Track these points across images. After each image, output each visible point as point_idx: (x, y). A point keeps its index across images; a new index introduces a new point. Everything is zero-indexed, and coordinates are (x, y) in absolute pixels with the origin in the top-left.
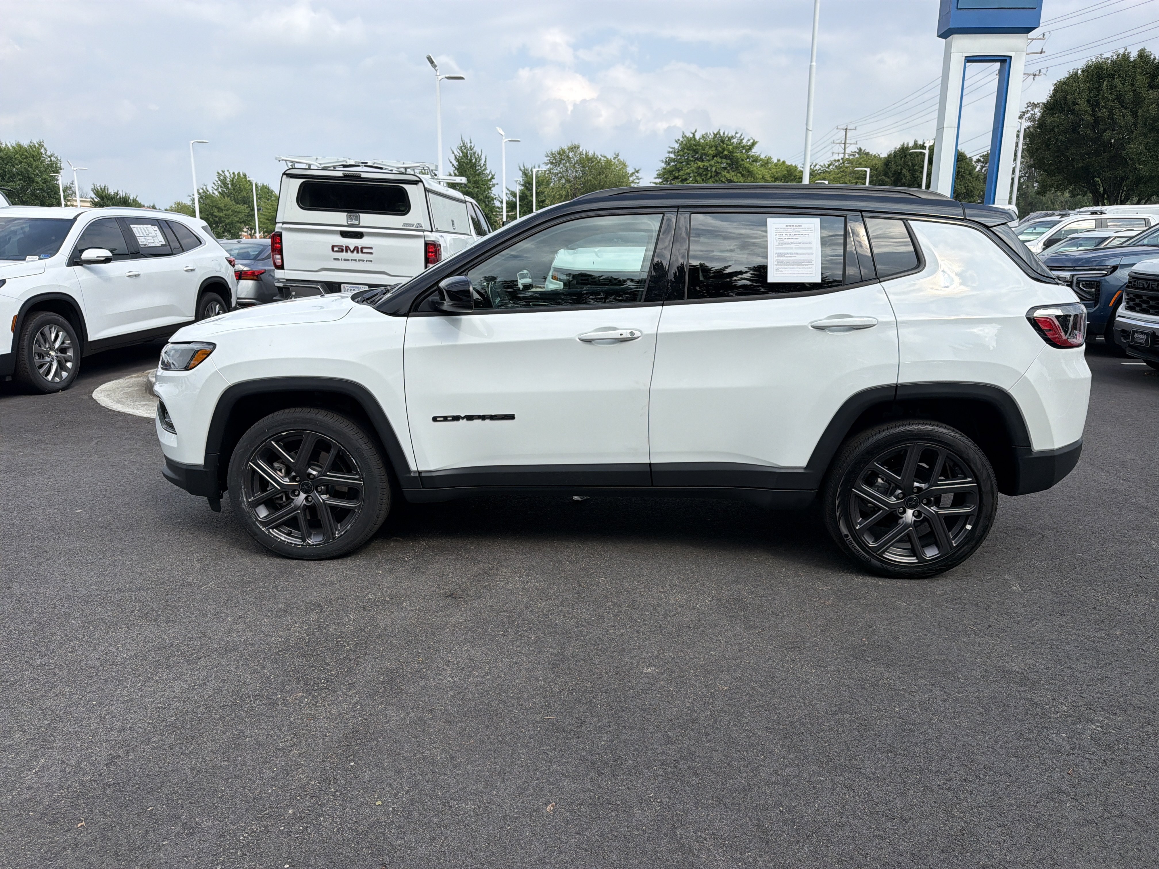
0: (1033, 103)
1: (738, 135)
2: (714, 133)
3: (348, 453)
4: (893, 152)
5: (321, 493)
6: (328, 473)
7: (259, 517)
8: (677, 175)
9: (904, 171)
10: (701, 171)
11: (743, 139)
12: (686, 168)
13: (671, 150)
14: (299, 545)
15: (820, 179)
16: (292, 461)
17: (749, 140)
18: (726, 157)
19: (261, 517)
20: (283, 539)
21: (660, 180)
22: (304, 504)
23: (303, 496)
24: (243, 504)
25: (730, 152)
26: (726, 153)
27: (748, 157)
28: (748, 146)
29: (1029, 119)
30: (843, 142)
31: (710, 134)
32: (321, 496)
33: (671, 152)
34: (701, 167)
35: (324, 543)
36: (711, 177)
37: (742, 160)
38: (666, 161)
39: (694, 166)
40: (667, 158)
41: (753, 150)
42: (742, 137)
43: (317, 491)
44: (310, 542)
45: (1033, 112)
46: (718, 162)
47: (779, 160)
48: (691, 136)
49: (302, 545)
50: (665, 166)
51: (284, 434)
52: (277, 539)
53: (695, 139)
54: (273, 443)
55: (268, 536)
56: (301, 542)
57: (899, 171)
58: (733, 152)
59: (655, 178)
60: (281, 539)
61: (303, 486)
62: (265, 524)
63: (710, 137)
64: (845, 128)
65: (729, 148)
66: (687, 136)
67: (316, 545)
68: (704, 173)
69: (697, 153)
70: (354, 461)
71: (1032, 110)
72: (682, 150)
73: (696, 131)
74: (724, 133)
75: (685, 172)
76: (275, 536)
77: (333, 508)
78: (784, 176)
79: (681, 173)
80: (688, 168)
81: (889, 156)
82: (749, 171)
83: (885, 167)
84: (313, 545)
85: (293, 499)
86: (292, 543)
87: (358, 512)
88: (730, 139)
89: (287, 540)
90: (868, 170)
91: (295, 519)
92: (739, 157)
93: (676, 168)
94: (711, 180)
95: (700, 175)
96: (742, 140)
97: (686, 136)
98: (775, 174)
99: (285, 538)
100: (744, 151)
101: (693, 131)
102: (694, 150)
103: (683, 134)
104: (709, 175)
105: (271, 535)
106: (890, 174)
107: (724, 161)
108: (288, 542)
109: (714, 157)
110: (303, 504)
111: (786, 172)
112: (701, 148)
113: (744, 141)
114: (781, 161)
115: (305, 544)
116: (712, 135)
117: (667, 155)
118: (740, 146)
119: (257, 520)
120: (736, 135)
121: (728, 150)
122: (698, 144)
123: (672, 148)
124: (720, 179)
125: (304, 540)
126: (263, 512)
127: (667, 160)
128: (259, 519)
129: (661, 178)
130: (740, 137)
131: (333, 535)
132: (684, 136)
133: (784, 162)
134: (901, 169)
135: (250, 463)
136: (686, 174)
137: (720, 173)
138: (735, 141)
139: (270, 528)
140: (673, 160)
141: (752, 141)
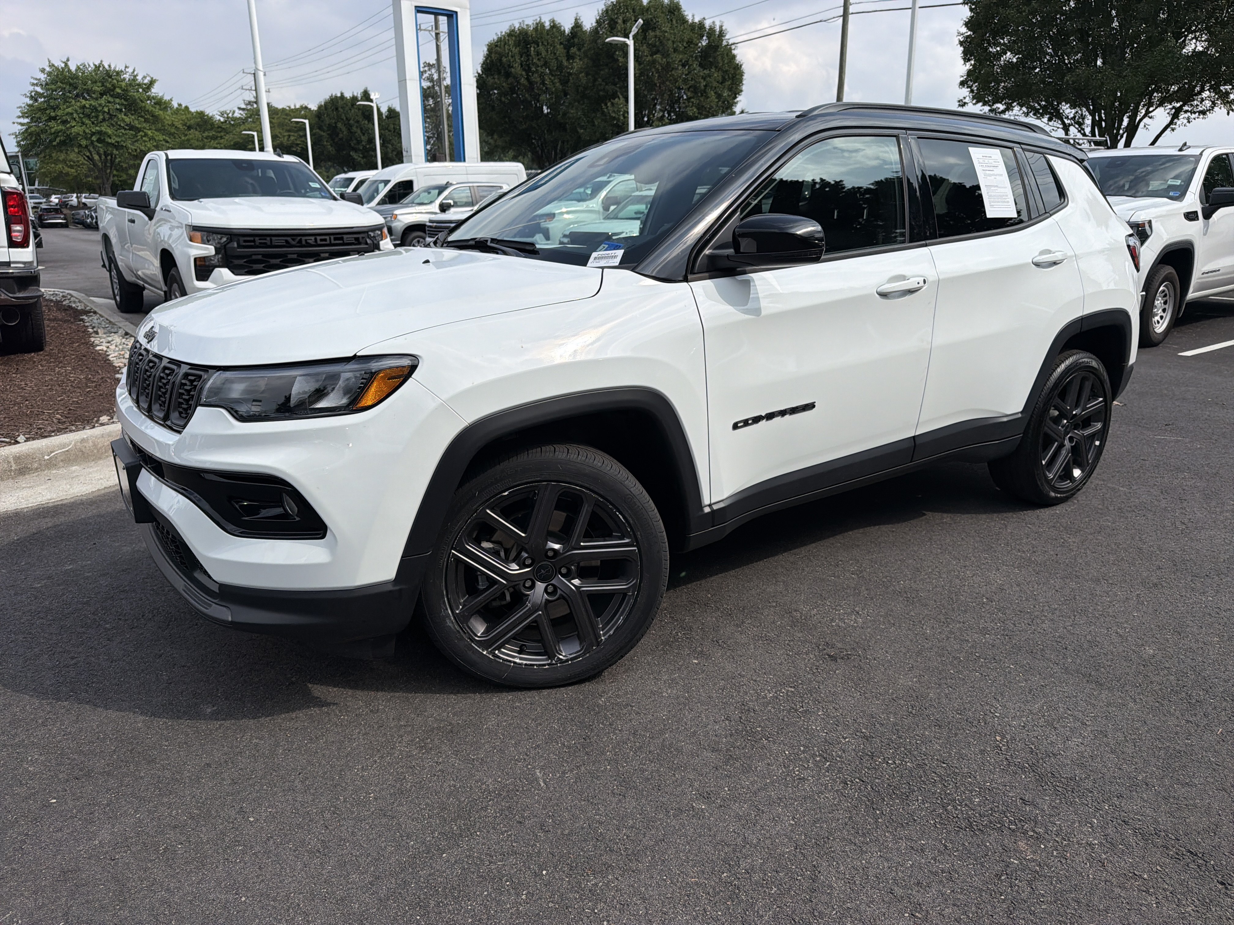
0: (429, 64)
1: (130, 70)
2: (95, 65)
3: (610, 507)
4: (323, 104)
5: (569, 576)
6: (582, 544)
7: (476, 636)
8: (53, 114)
9: (339, 125)
10: (87, 111)
11: (137, 75)
12: (65, 107)
13: (35, 82)
14: (545, 665)
15: (245, 130)
16: (523, 535)
17: (145, 77)
18: (118, 96)
19: (479, 635)
20: (518, 661)
21: (26, 121)
22: (546, 600)
23: (540, 586)
24: (448, 621)
25: (124, 90)
26: (118, 90)
27: (149, 98)
28: (145, 84)
29: (428, 79)
30: (254, 88)
31: (89, 65)
32: (572, 581)
33: (36, 85)
34: (87, 106)
35: (584, 654)
36: (104, 120)
37: (142, 101)
38: (31, 96)
39: (76, 105)
40: (31, 92)
41: (153, 90)
42: (135, 73)
43: (563, 575)
44: (561, 657)
45: (430, 73)
46: (109, 102)
47: (180, 105)
48: (63, 65)
49: (548, 664)
50: (31, 102)
51: (506, 493)
52: (509, 663)
53: (69, 71)
54: (488, 511)
55: (496, 662)
56: (546, 660)
57: (334, 125)
58: (127, 90)
59: (19, 117)
60: (515, 663)
61: (539, 570)
62: (485, 644)
63: (90, 69)
64: (253, 72)
65: (121, 85)
66: (56, 65)
67: (572, 659)
68: (93, 114)
69: (76, 88)
70: (621, 517)
71: (429, 70)
72: (54, 82)
73: (68, 60)
74: (110, 66)
75: (65, 112)
76: (504, 660)
77: (593, 597)
78: (198, 125)
79: (59, 113)
80: (68, 107)
81: (320, 107)
82: (153, 116)
83: (317, 119)
84: (567, 661)
85: (528, 595)
86: (533, 665)
87: (633, 594)
88: (118, 73)
89: (524, 662)
90: (307, 121)
91: (534, 627)
92: (137, 97)
93: (48, 105)
94: (104, 124)
95: (88, 116)
96: (135, 76)
97: (53, 65)
98: (186, 121)
99: (521, 659)
100: (141, 90)
101: (65, 60)
102: (70, 85)
103: (49, 62)
104: (101, 117)
105: (498, 660)
106: (325, 128)
107: (117, 100)
108: (526, 665)
109: (102, 95)
110: (544, 601)
111: (199, 120)
112: (80, 82)
113: (139, 78)
114: (183, 106)
115: (554, 662)
116: (92, 65)
117: (32, 88)
118: (134, 82)
119: (473, 640)
120: (127, 70)
121: (121, 88)
122: (75, 77)
123: (36, 79)
124: (116, 123)
125: (551, 656)
126: (480, 628)
127: (33, 94)
128: (477, 638)
129: (27, 117)
130: (133, 72)
131: (597, 639)
132: (52, 65)
133: (187, 108)
134: (336, 123)
135: (453, 551)
136: (67, 114)
137: (115, 116)
138: (127, 76)
139: (495, 649)
140: (41, 95)
141: (148, 78)
